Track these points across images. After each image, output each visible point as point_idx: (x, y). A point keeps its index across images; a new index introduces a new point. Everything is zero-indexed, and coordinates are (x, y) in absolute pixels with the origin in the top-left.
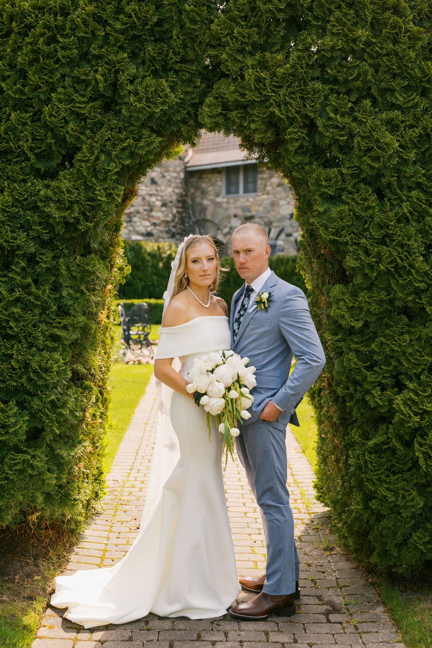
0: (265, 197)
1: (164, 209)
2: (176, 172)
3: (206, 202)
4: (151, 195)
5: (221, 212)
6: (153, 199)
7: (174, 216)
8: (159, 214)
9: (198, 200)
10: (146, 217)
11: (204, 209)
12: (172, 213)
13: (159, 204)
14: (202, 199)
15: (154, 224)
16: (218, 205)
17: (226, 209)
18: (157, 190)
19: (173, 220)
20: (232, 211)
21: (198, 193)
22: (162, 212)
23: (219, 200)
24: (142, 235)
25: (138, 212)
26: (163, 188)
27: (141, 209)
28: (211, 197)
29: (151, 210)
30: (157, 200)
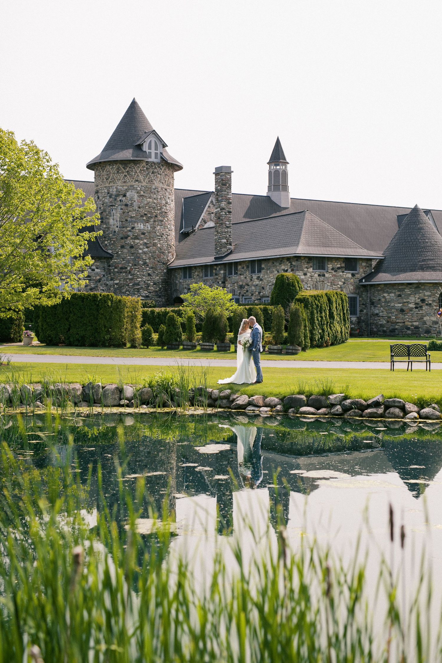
0: (194, 280)
1: (154, 286)
2: (161, 270)
3: (177, 282)
4: (148, 280)
5: (181, 286)
6: (149, 282)
7: (161, 288)
8: (152, 288)
9: (175, 281)
10: (146, 290)
11: (176, 284)
12: (159, 287)
13: (152, 284)
14: (176, 280)
15: (150, 292)
16: (180, 283)
17: (183, 285)
18: (151, 278)
19: (160, 290)
20: (185, 286)
21: (175, 278)
22: (154, 287)
23: (181, 281)
24: (144, 297)
25: (142, 288)
26: (154, 277)
27: (144, 286)
28: (179, 280)
29: (148, 287)
30: (151, 282)
